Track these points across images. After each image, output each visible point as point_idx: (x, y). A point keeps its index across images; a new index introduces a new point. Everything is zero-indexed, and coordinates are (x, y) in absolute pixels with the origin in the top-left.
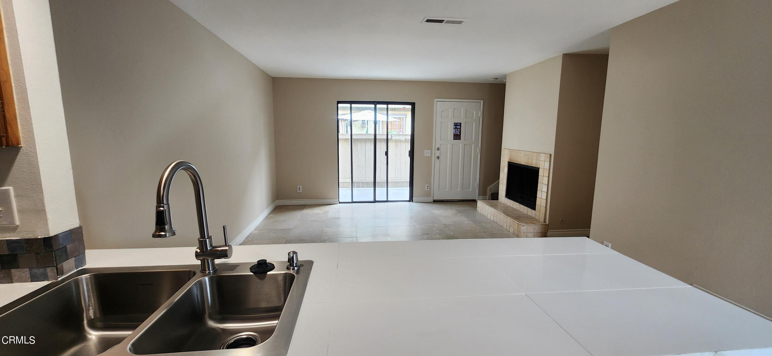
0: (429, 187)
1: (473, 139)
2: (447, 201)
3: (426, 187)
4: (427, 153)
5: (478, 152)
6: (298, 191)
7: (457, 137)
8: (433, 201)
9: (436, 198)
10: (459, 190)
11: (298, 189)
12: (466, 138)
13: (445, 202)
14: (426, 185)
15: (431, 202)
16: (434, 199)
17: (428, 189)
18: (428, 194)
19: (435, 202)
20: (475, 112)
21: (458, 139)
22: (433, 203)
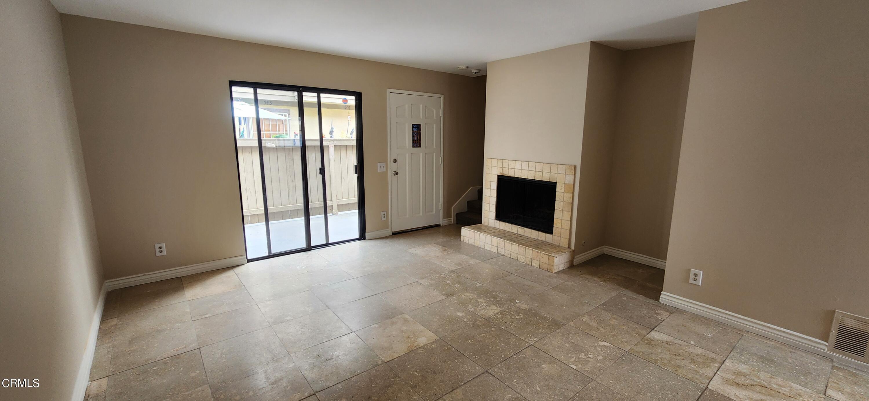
0: (385, 216)
1: (435, 147)
2: (408, 232)
3: (383, 216)
4: (380, 168)
5: (441, 163)
6: (158, 254)
7: (417, 143)
8: (391, 235)
9: (395, 230)
10: (421, 214)
11: (158, 250)
12: (426, 145)
13: (407, 233)
14: (382, 213)
15: (390, 236)
16: (392, 231)
17: (385, 219)
18: (385, 225)
19: (396, 234)
20: (435, 111)
21: (417, 146)
22: (392, 238)
